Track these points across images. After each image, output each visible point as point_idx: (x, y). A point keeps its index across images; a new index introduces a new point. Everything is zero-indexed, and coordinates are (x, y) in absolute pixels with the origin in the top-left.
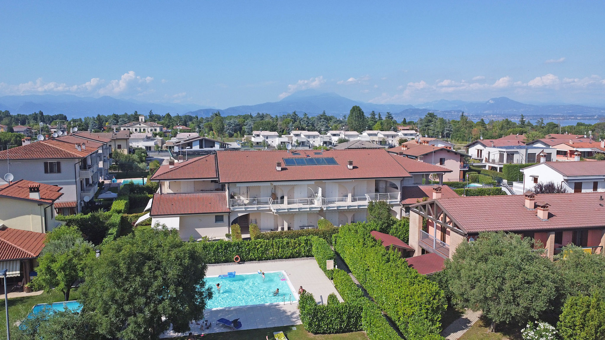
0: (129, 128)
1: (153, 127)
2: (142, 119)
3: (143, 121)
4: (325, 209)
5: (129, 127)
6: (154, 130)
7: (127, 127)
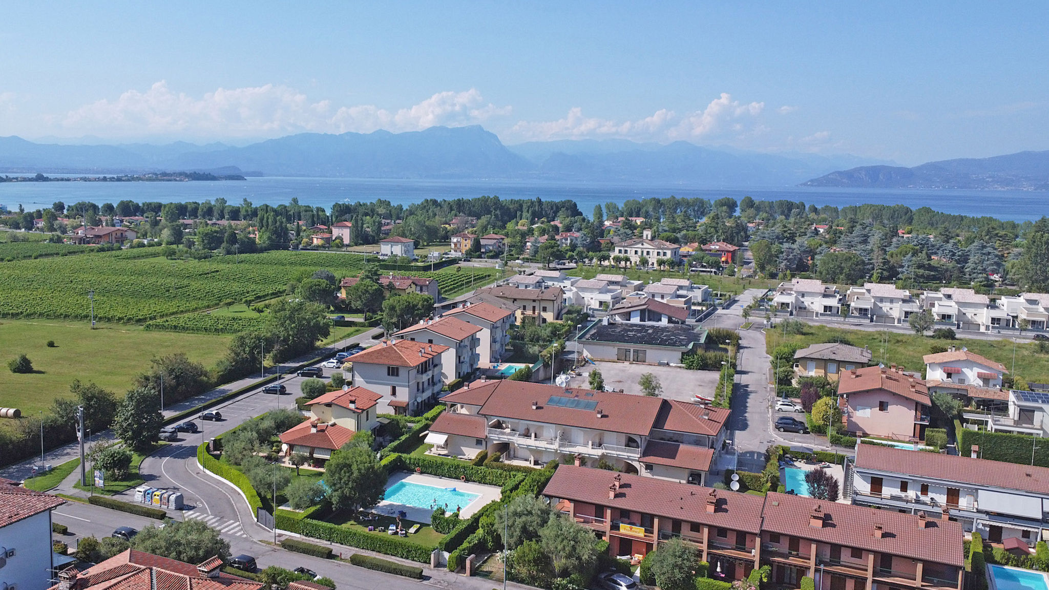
0: (626, 249)
1: (662, 249)
2: (647, 235)
3: (649, 238)
4: (559, 451)
5: (626, 246)
6: (662, 254)
7: (624, 247)
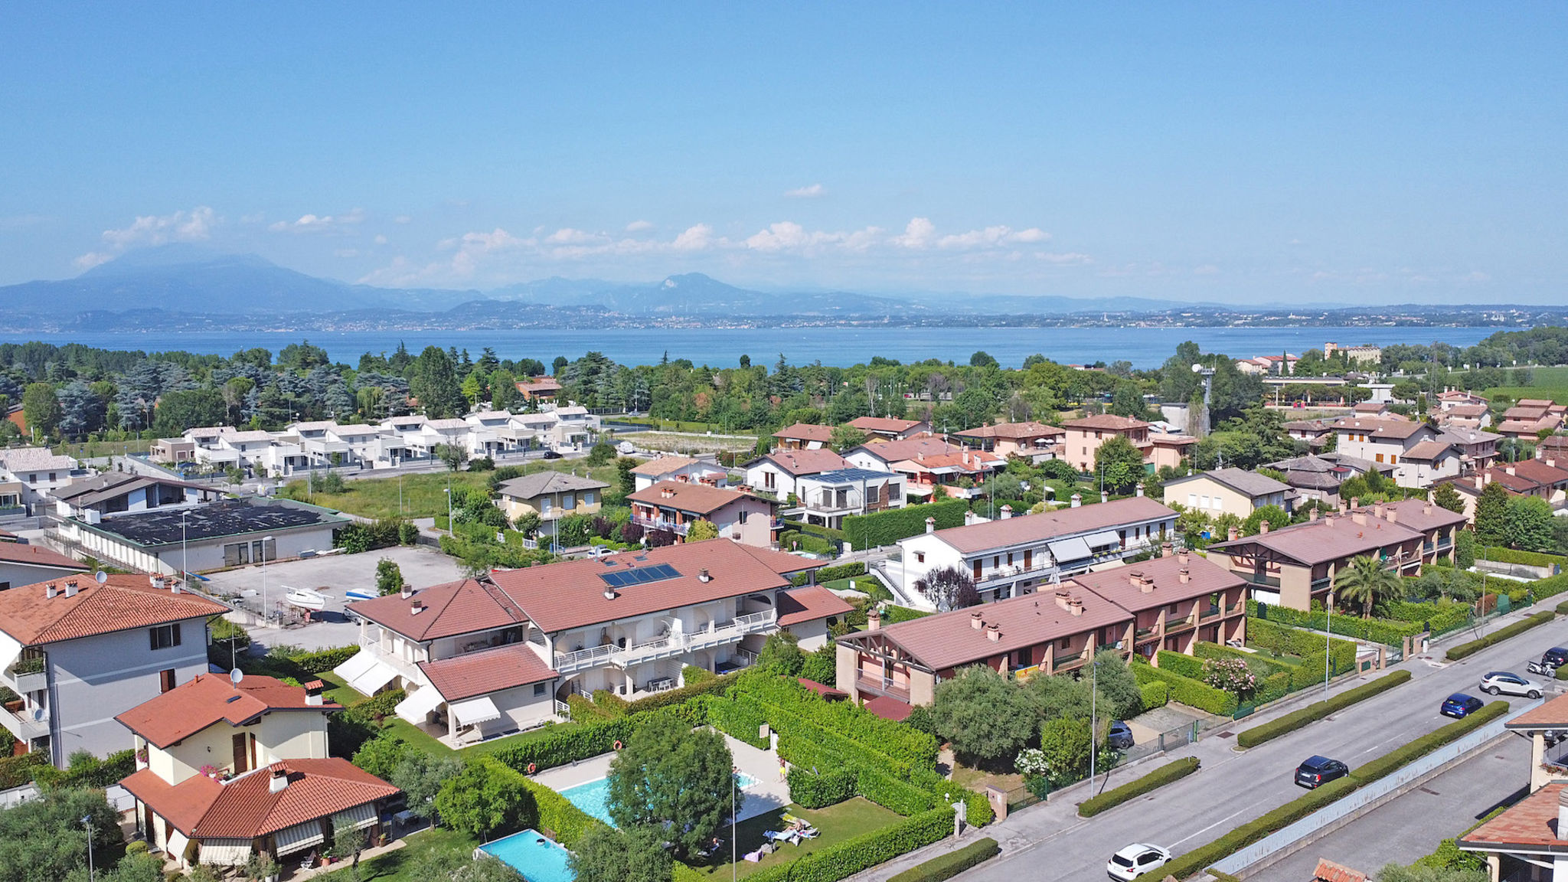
4: (689, 651)
